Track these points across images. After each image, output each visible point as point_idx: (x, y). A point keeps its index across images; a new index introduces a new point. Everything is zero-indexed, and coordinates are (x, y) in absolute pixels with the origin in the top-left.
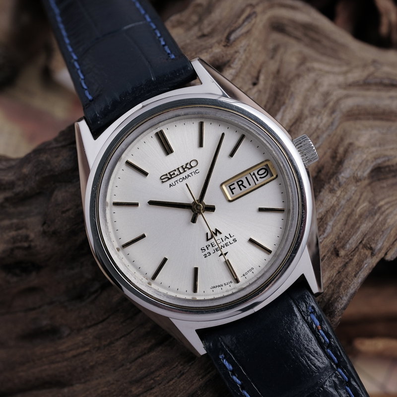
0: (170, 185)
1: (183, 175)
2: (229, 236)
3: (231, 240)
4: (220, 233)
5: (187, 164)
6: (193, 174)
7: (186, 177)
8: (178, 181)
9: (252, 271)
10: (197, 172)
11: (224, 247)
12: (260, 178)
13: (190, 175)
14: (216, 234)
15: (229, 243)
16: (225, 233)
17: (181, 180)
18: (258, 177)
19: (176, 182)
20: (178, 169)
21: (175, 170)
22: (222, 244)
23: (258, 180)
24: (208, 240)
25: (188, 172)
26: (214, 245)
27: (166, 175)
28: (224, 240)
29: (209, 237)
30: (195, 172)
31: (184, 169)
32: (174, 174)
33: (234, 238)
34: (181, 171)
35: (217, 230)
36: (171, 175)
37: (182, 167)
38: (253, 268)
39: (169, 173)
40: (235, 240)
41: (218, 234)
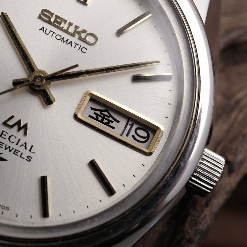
0: (42, 29)
1: (67, 37)
2: (29, 147)
3: (26, 153)
4: (25, 134)
5: (84, 31)
6: (78, 47)
7: (67, 40)
8: (55, 35)
9: (4, 210)
10: (84, 50)
11: (10, 151)
12: (133, 136)
13: (74, 45)
14: (20, 129)
15: (19, 154)
16: (29, 139)
17: (58, 37)
18: (133, 132)
19: (51, 33)
20: (70, 24)
21: (66, 21)
22: (13, 146)
23: (127, 135)
24: (5, 123)
25: (75, 39)
26: (3, 136)
27: (52, 14)
28: (20, 144)
29: (11, 123)
30: (81, 49)
31: (75, 31)
32: (60, 23)
33: (31, 155)
34: (71, 30)
35: (25, 126)
36: (55, 21)
37: (77, 27)
38: (8, 209)
39: (57, 17)
40: (29, 159)
41: (22, 131)
